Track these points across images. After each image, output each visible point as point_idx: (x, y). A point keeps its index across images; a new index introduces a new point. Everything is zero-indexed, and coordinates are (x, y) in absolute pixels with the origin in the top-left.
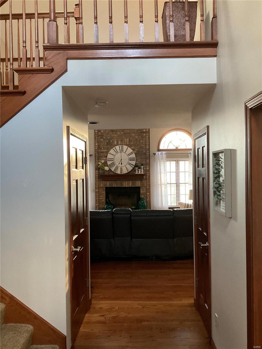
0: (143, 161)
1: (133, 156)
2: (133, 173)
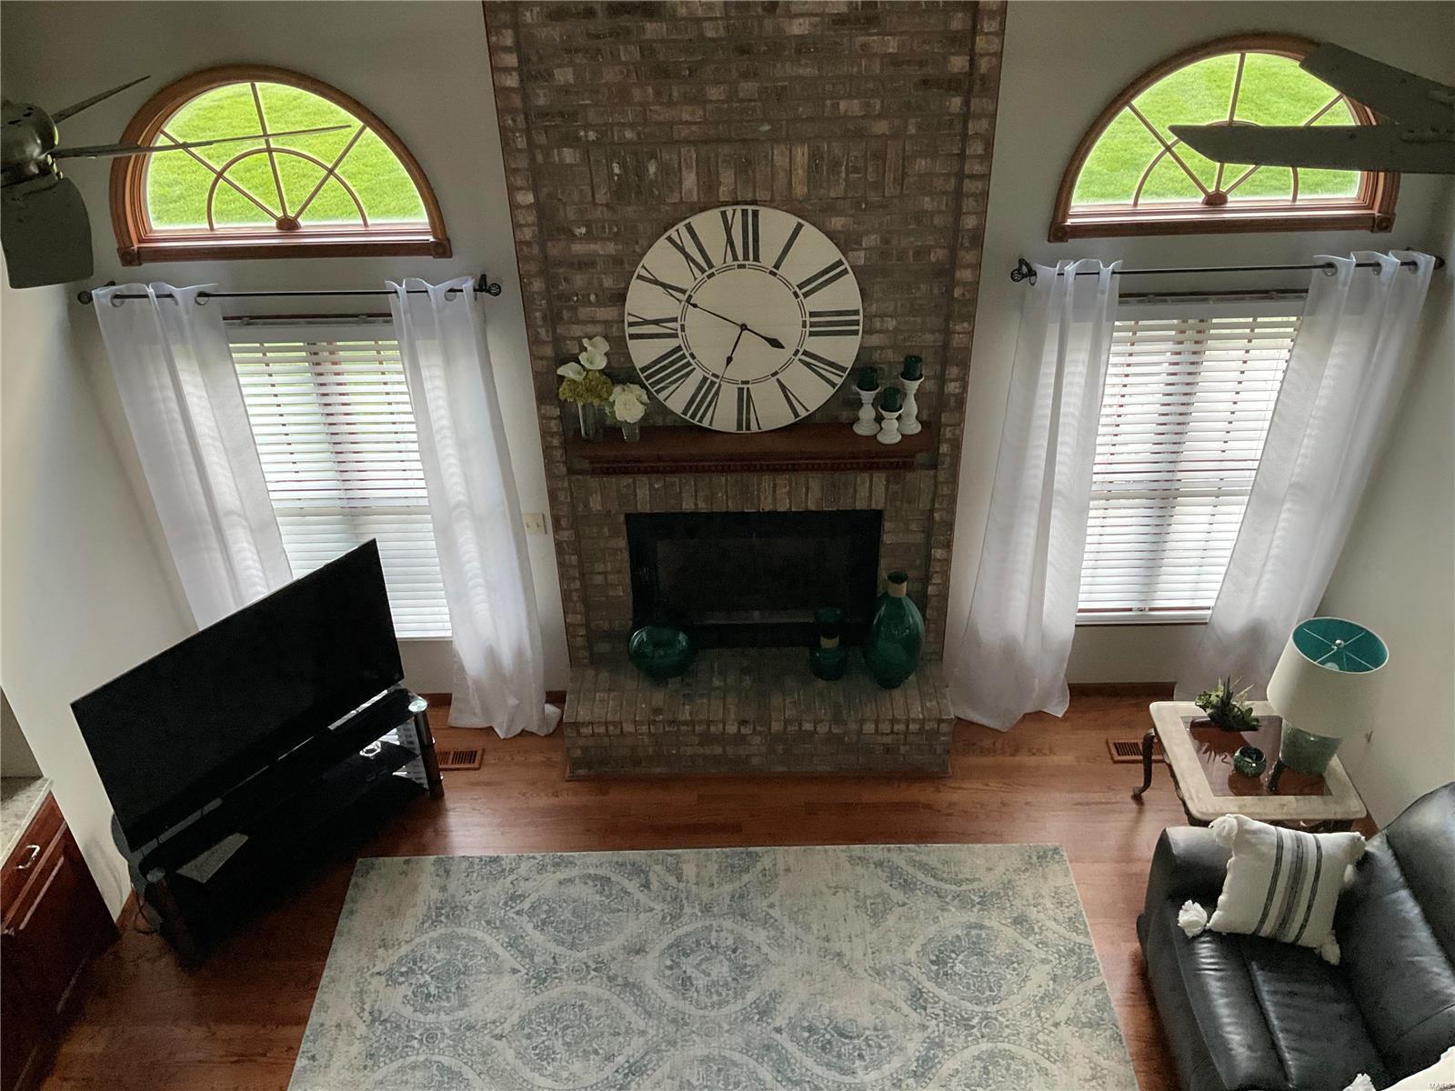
0: (923, 331)
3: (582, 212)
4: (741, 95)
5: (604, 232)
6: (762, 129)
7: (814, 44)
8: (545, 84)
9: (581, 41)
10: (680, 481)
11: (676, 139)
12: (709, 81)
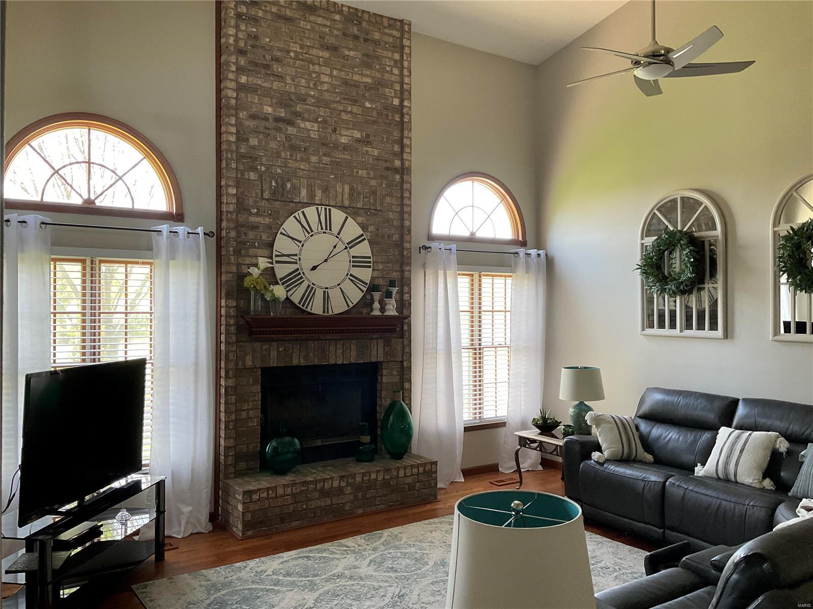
1: (364, 249)
2: (361, 313)
3: (256, 202)
4: (323, 162)
5: (265, 213)
6: (331, 177)
7: (349, 147)
8: (245, 143)
9: (262, 130)
10: (292, 346)
11: (297, 175)
12: (311, 154)
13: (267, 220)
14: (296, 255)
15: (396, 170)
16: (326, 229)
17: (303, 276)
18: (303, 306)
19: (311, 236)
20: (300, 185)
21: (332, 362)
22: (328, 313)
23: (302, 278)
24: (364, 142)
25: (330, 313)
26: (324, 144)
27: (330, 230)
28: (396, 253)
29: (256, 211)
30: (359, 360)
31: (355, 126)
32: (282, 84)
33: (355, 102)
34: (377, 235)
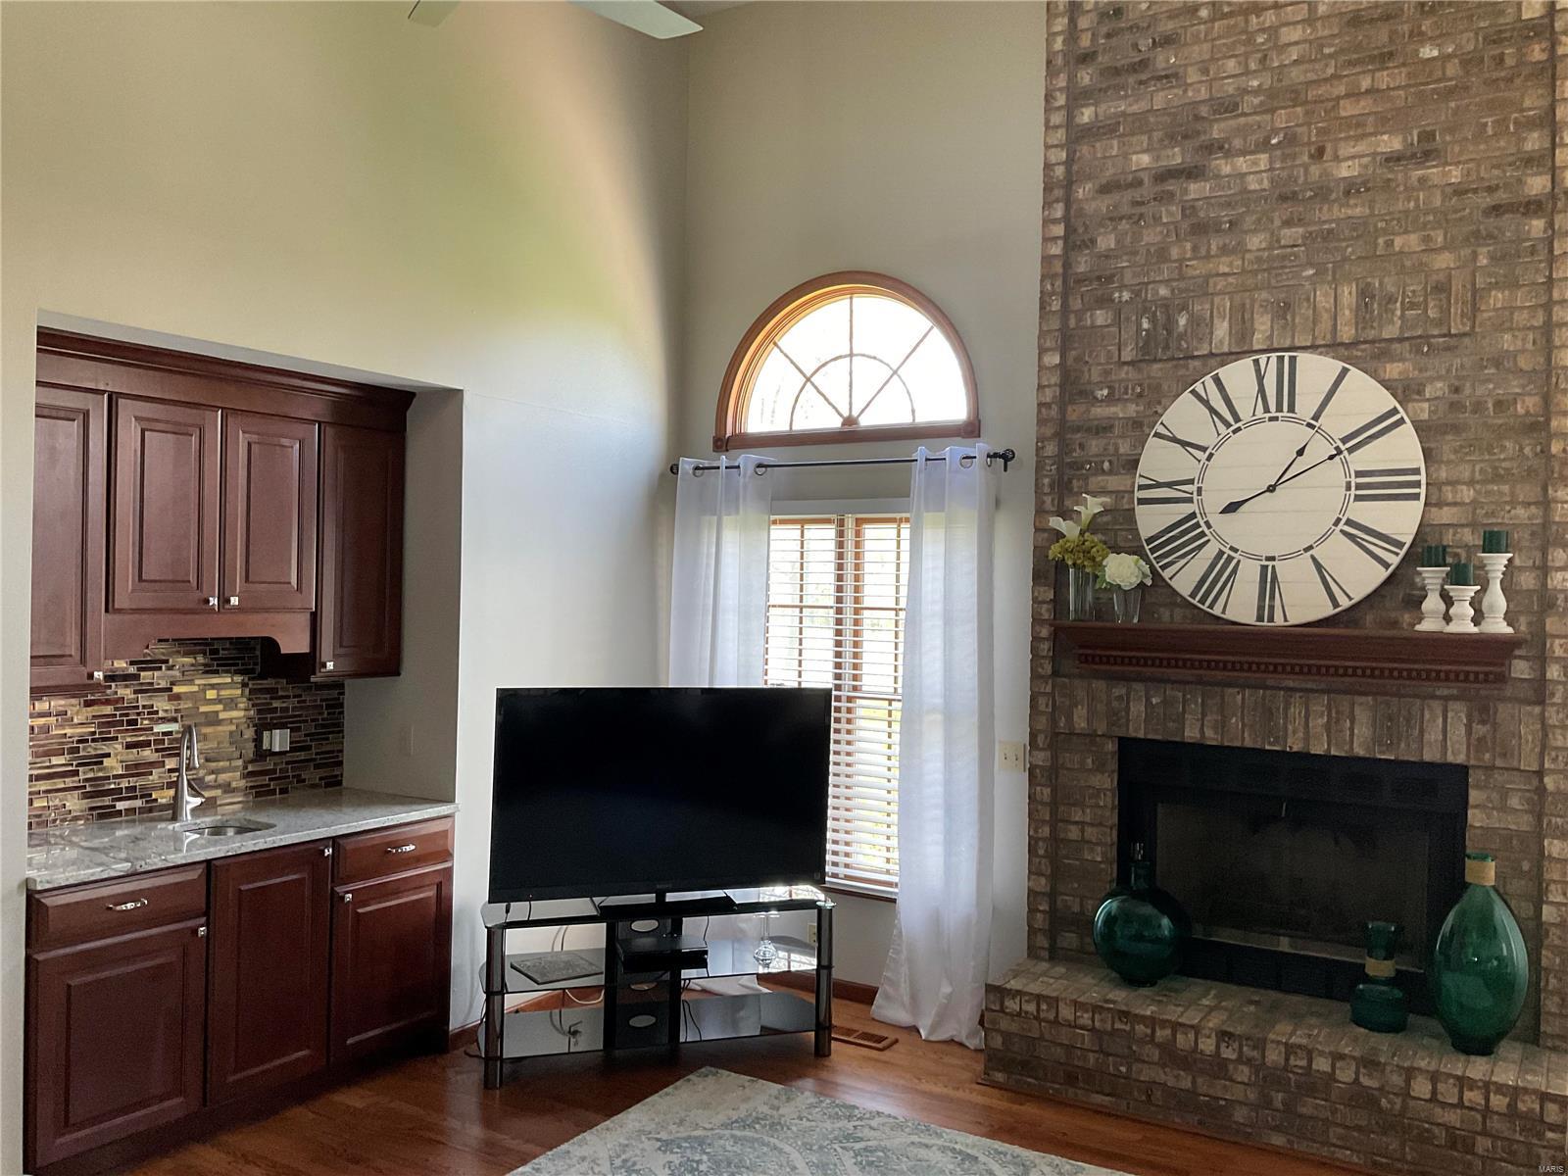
0: (1514, 503)
1: (1403, 449)
2: (1395, 624)
3: (1107, 373)
4: (1283, 242)
5: (1127, 394)
6: (1304, 274)
7: (1364, 183)
8: (1087, 251)
9: (1126, 209)
10: (1184, 696)
11: (1211, 290)
12: (1250, 231)
13: (1132, 410)
14: (1191, 482)
15: (1533, 207)
16: (1279, 409)
17: (1207, 531)
18: (1203, 601)
19: (1235, 432)
20: (1212, 313)
21: (1295, 744)
22: (1271, 619)
23: (1203, 535)
24: (1414, 156)
25: (1279, 620)
26: (1283, 198)
27: (1292, 409)
28: (1527, 450)
29: (1105, 392)
30: (1384, 753)
31: (1385, 122)
32: (1176, 91)
33: (1384, 59)
34: (1455, 407)
